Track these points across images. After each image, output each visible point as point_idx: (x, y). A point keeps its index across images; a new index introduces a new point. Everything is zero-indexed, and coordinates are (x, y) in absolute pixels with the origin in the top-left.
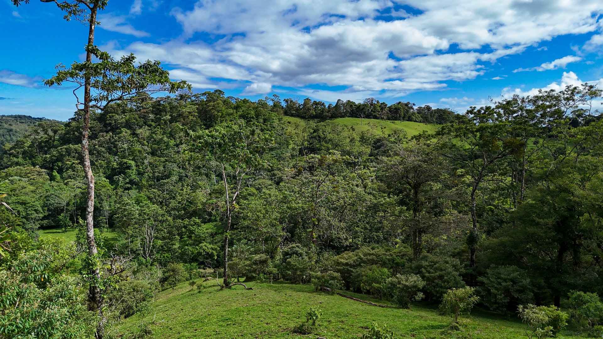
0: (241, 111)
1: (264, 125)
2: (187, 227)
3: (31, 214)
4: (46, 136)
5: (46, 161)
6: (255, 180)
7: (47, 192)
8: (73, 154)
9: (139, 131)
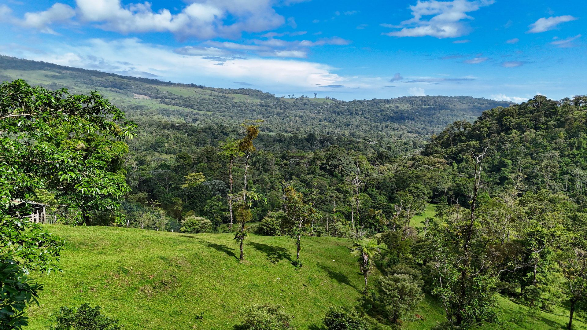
4: (459, 131)
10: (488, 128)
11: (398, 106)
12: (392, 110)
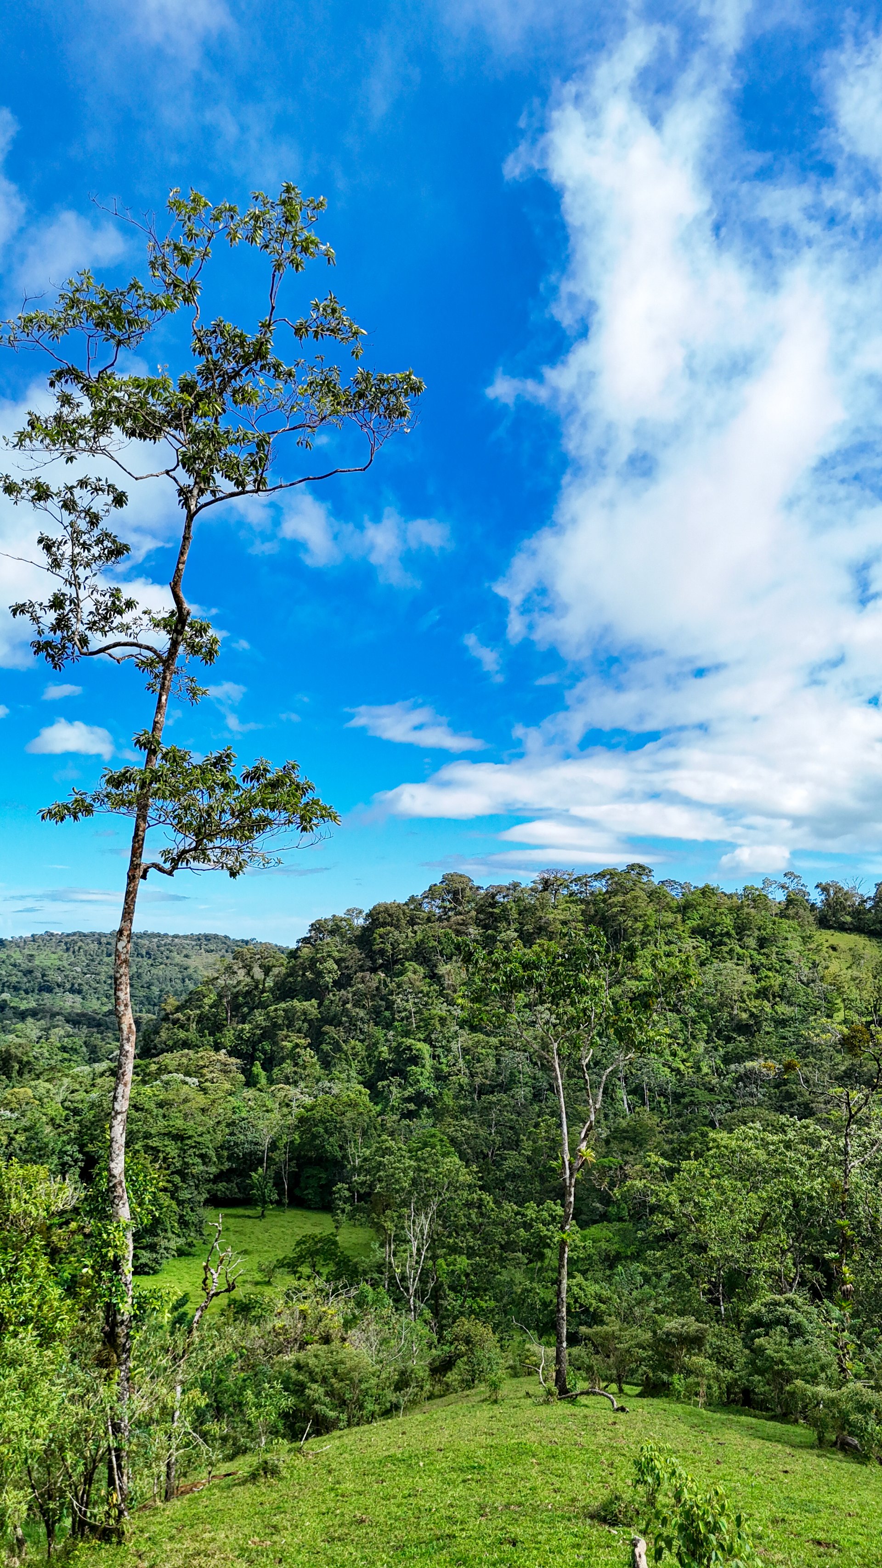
0: (696, 916)
1: (759, 954)
2: (532, 1227)
3: (193, 1164)
4: (248, 980)
5: (242, 1038)
6: (734, 1108)
7: (234, 1113)
8: (298, 1024)
9: (443, 969)
10: (338, 962)
11: (32, 956)
12: (15, 965)
